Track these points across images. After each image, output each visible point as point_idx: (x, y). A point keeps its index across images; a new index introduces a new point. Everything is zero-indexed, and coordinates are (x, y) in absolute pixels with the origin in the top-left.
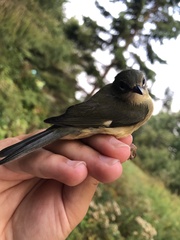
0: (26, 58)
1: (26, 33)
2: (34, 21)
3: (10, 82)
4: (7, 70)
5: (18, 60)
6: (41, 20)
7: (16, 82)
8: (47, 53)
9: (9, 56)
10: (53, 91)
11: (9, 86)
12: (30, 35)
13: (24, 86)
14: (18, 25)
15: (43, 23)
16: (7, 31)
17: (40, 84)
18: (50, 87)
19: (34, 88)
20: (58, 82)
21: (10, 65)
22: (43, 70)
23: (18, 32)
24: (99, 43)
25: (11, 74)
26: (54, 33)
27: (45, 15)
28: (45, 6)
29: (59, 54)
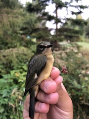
0: (22, 34)
1: (14, 24)
2: (13, 17)
3: (23, 48)
4: (18, 44)
5: (19, 37)
6: (15, 14)
7: (25, 46)
8: (27, 26)
9: (15, 38)
10: (41, 39)
11: (23, 50)
12: (15, 24)
13: (29, 46)
14: (9, 23)
15: (17, 15)
16: (7, 30)
17: (34, 40)
18: (39, 38)
19: (33, 43)
20: (40, 34)
21: (18, 41)
22: (31, 34)
23: (11, 26)
24: (45, 3)
25: (21, 45)
26: (23, 15)
27: (15, 11)
28: (13, 7)
29: (32, 22)
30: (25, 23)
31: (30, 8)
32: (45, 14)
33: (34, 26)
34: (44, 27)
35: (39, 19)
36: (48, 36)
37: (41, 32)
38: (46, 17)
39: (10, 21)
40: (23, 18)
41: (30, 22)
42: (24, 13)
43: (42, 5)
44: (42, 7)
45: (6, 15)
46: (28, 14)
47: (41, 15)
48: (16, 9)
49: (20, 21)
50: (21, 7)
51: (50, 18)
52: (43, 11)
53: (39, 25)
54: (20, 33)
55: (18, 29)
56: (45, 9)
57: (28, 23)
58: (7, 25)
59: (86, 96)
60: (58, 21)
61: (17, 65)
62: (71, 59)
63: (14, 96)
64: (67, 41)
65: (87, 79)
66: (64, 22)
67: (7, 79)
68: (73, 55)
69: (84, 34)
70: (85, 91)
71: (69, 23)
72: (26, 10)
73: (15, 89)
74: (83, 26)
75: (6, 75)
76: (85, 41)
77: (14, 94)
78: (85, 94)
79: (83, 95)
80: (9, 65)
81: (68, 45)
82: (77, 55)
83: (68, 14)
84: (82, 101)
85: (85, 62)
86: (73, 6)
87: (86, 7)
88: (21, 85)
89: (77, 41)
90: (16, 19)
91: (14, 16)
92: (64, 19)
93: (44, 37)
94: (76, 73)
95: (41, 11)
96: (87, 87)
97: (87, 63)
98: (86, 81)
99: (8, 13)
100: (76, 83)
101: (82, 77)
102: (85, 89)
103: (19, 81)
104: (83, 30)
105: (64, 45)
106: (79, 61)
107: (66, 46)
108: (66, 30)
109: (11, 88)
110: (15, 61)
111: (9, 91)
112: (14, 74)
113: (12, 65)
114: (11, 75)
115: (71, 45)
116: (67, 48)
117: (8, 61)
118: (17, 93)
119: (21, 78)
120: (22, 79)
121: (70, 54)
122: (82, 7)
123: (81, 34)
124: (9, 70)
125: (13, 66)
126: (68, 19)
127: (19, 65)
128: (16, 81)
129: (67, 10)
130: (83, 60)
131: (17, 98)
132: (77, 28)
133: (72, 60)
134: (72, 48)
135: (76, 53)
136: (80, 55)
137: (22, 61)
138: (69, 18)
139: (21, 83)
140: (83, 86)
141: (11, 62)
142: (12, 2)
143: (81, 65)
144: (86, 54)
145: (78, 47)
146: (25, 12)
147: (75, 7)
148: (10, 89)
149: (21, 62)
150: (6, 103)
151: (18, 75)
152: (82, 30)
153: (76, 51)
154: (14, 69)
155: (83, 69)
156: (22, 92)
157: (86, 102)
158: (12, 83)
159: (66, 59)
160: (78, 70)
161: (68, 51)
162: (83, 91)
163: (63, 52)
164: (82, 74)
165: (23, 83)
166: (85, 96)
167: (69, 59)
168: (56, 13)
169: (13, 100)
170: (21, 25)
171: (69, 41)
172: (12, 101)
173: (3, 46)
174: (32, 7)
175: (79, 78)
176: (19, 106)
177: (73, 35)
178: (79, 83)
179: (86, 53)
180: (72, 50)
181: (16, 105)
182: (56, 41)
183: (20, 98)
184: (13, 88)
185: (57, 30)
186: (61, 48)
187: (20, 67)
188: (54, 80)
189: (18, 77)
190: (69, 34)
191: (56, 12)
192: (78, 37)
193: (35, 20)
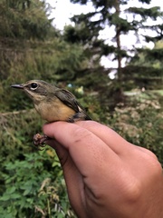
30: (63, 62)
32: (99, 44)
33: (78, 65)
34: (97, 66)
37: (90, 75)
38: (99, 49)
39: (36, 60)
40: (59, 53)
41: (72, 60)
42: (61, 44)
45: (31, 50)
46: (68, 46)
47: (91, 47)
48: (47, 40)
49: (54, 59)
51: (107, 50)
54: (54, 79)
56: (98, 35)
57: (67, 62)
58: (33, 66)
60: (121, 54)
62: (149, 122)
63: (44, 193)
64: (141, 88)
66: (133, 55)
67: (31, 162)
68: (151, 115)
71: (142, 56)
72: (65, 40)
73: (46, 181)
75: (32, 155)
77: (45, 189)
81: (144, 96)
82: (159, 115)
83: (138, 41)
86: (147, 27)
88: (58, 172)
89: (159, 89)
90: (48, 57)
91: (45, 51)
92: (132, 51)
93: (96, 84)
95: (90, 40)
99: (34, 47)
103: (54, 164)
105: (134, 96)
107: (137, 98)
108: (137, 69)
109: (39, 178)
111: (36, 183)
112: (44, 153)
114: (39, 154)
115: (148, 97)
116: (140, 102)
117: (35, 129)
118: (50, 188)
121: (147, 113)
126: (139, 50)
128: (48, 166)
129: (136, 34)
131: (49, 198)
132: (157, 65)
133: (150, 124)
134: (149, 102)
135: (158, 111)
139: (57, 169)
142: (41, 29)
145: (161, 100)
146: (63, 42)
147: (152, 27)
148: (38, 181)
150: (31, 207)
151: (51, 153)
153: (158, 107)
156: (58, 185)
158: (42, 169)
159: (139, 121)
161: (142, 107)
163: (133, 109)
165: (60, 169)
167: (146, 123)
168: (118, 41)
169: (43, 201)
170: (57, 66)
171: (143, 89)
172: (41, 202)
173: (26, 104)
174: (75, 33)
176: (54, 213)
177: (151, 78)
180: (150, 105)
181: (47, 211)
182: (118, 90)
183: (56, 197)
184: (43, 179)
185: (120, 69)
186: (130, 102)
190: (143, 77)
191: (117, 39)
192: (160, 82)
193: (81, 56)
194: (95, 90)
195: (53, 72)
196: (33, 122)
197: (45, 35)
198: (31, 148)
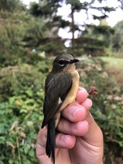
0: (25, 47)
1: (13, 33)
2: (11, 22)
3: (26, 65)
4: (20, 60)
5: (21, 50)
6: (14, 19)
7: (29, 63)
8: (31, 35)
9: (15, 52)
10: (51, 53)
11: (27, 68)
12: (16, 32)
13: (35, 62)
14: (6, 31)
15: (18, 20)
17: (43, 55)
18: (48, 52)
19: (41, 59)
20: (50, 46)
21: (19, 56)
22: (38, 45)
23: (9, 35)
24: (56, 4)
25: (24, 61)
26: (27, 20)
27: (15, 14)
28: (11, 9)
29: (38, 29)
30: (29, 31)
31: (36, 11)
32: (57, 19)
33: (41, 34)
34: (56, 37)
35: (49, 26)
36: (61, 49)
37: (51, 43)
38: (58, 23)
39: (7, 29)
40: (25, 24)
41: (36, 30)
42: (27, 17)
43: (53, 6)
44: (52, 8)
45: (2, 19)
46: (33, 19)
47: (51, 20)
48: (16, 12)
49: (22, 28)
50: (23, 8)
51: (64, 24)
52: (54, 14)
53: (49, 34)
54: (21, 45)
55: (19, 39)
56: (57, 11)
57: (32, 31)
58: (4, 33)
59: (114, 131)
60: (74, 28)
61: (18, 89)
62: (93, 80)
63: (13, 132)
64: (88, 55)
65: (114, 106)
66: (83, 29)
67: (3, 109)
68: (95, 75)
69: (111, 46)
70: (113, 124)
71: (90, 31)
72: (31, 13)
73: (15, 123)
74: (109, 35)
75: (3, 104)
76: (112, 56)
77: (14, 129)
78: (113, 128)
79: (110, 129)
80: (7, 90)
81: (89, 60)
82: (100, 75)
83: (88, 18)
84: (108, 138)
85: (112, 84)
86: (95, 8)
87: (112, 9)
88: (25, 116)
89: (101, 56)
90: (17, 26)
91: (14, 21)
92: (83, 26)
93: (55, 50)
94: (100, 99)
95: (51, 15)
96: (114, 119)
97: (115, 86)
98: (114, 110)
99: (4, 17)
100: (100, 113)
101: (108, 105)
102: (112, 121)
103: (22, 111)
104: (109, 41)
105: (83, 61)
106: (104, 82)
107: (85, 63)
108: (87, 40)
109: (10, 121)
110: (15, 83)
111: (7, 125)
112: (14, 102)
113: (11, 89)
114: (9, 103)
115: (93, 62)
116: (87, 66)
117: (6, 84)
118: (19, 128)
119: (23, 107)
120: (25, 109)
121: (92, 73)
122: (107, 9)
123: (107, 46)
124: (7, 97)
125: (13, 91)
126: (89, 26)
127: (21, 89)
128: (17, 112)
129: (86, 13)
130: (109, 82)
131: (18, 135)
132: (101, 38)
133: (94, 82)
134: (93, 65)
135: (100, 72)
136: (105, 75)
137: (25, 83)
138: (89, 24)
139: (23, 115)
140: (109, 117)
141: (10, 85)
142: (10, 2)
143: (106, 88)
144: (113, 73)
145: (103, 64)
146: (29, 15)
147: (98, 9)
148: (9, 124)
149: (23, 85)
150: (3, 143)
151: (19, 103)
152: (107, 41)
153: (100, 69)
154: (14, 95)
155: (109, 94)
156: (25, 126)
157: (113, 138)
158: (12, 115)
159: (86, 79)
160: (102, 95)
161: (89, 69)
162: (109, 124)
163: (82, 70)
164: (109, 100)
165: (26, 114)
166: (112, 130)
167: (91, 81)
168: (72, 17)
169: (13, 138)
170: (24, 34)
171: (90, 56)
172: (11, 139)
174: (39, 9)
175: (104, 106)
176: (21, 147)
177: (96, 47)
178: (104, 112)
179: (113, 71)
180: (95, 68)
183: (23, 134)
184: (13, 122)
185: (73, 40)
186: (79, 65)
187: (22, 91)
188: (81, 103)
189: (19, 106)
190: (90, 46)
191: (72, 15)
192: (102, 51)
193: (43, 27)
194: (55, 55)
195: (21, 39)
196: (4, 79)
197: (14, 8)
198: (3, 99)
